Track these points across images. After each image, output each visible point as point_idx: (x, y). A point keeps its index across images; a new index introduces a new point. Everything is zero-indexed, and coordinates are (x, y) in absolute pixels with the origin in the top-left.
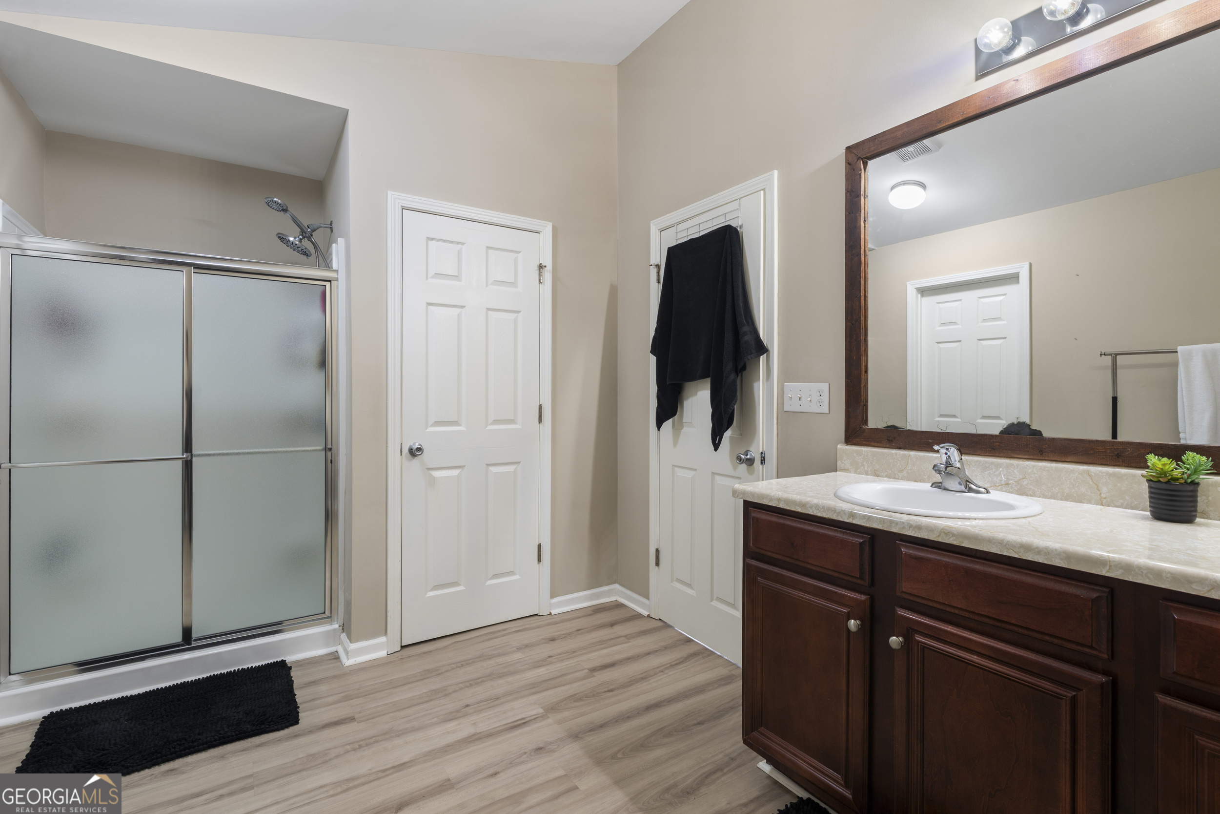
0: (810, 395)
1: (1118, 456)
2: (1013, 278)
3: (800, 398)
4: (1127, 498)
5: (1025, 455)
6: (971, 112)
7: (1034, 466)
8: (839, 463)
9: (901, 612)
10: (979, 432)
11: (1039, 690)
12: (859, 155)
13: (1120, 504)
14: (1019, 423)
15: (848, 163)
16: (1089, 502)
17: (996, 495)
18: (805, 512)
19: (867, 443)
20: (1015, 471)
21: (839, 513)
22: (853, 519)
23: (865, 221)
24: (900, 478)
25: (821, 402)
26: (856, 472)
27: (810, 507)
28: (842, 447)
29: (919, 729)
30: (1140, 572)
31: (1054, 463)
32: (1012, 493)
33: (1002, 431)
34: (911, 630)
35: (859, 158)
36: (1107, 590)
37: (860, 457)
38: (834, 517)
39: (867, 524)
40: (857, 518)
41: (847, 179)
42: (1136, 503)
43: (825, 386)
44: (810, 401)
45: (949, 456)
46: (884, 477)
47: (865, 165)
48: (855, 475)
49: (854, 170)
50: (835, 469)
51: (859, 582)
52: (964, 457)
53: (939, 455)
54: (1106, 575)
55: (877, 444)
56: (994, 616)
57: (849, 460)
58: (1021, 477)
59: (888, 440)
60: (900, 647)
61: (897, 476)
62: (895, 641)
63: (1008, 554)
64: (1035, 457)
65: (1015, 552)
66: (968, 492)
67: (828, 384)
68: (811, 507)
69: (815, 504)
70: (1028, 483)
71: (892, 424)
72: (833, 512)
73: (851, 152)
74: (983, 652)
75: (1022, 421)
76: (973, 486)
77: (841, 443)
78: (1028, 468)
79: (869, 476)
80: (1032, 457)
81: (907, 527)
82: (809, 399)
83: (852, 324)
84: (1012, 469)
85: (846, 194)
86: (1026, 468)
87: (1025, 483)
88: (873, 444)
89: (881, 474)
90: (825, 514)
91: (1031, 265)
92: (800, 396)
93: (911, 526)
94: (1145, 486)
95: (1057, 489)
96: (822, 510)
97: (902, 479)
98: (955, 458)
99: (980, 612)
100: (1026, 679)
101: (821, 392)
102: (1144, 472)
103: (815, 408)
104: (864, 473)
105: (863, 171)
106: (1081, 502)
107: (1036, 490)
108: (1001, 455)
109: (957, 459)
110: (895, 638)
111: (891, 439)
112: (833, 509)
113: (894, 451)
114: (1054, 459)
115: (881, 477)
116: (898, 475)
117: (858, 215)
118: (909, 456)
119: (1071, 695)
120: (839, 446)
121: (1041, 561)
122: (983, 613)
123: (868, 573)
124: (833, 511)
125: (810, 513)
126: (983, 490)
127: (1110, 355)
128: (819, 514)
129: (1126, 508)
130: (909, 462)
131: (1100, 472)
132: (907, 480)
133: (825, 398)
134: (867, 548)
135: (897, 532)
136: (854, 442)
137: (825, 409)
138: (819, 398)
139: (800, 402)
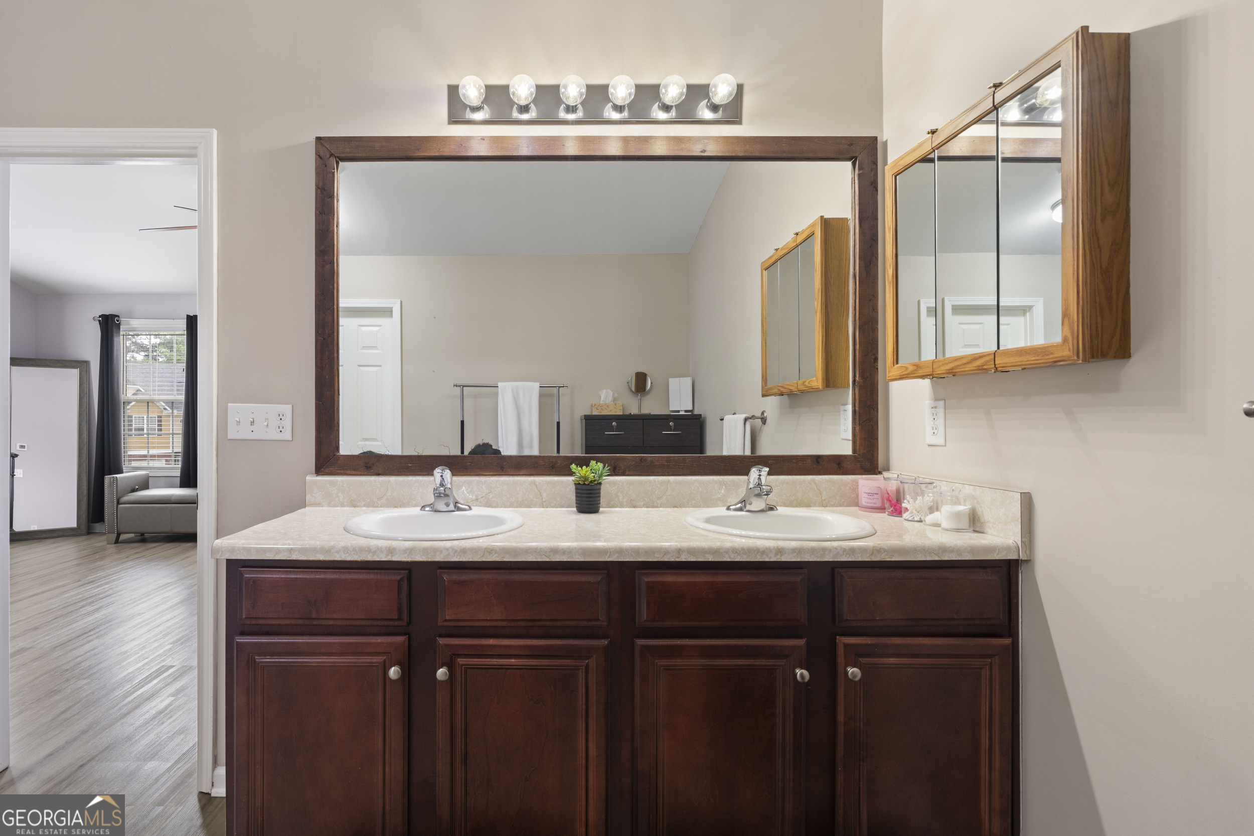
0: (267, 419)
1: (553, 467)
2: (387, 312)
3: (252, 423)
4: (558, 499)
5: (490, 472)
6: (447, 152)
7: (497, 481)
8: (308, 497)
9: (442, 641)
10: (452, 454)
11: (563, 669)
12: (333, 152)
13: (554, 505)
14: (484, 444)
15: (319, 156)
16: (535, 506)
17: (477, 511)
18: (330, 559)
19: (342, 472)
20: (483, 487)
21: (374, 553)
22: (392, 556)
23: (337, 226)
24: (379, 506)
25: (281, 428)
26: (329, 505)
27: (336, 552)
28: (312, 479)
29: (463, 751)
30: (627, 553)
31: (511, 476)
32: (481, 506)
33: (471, 451)
34: (454, 656)
35: (332, 155)
36: (606, 572)
37: (334, 488)
38: (369, 558)
39: (408, 558)
40: (396, 554)
41: (317, 174)
42: (563, 502)
43: (287, 409)
44: (267, 426)
45: (443, 479)
46: (362, 507)
47: (338, 164)
48: (329, 508)
49: (326, 166)
50: (304, 506)
51: (399, 623)
52: (455, 478)
53: (433, 478)
54: (608, 560)
55: (354, 472)
56: (529, 618)
57: (320, 493)
58: (488, 491)
59: (366, 467)
60: (447, 678)
61: (376, 505)
62: (441, 673)
63: (541, 560)
64: (498, 473)
65: (546, 556)
66: (457, 511)
67: (290, 406)
68: (338, 552)
69: (343, 547)
70: (493, 497)
71: (368, 450)
72: (367, 553)
73: (322, 145)
74: (521, 653)
75: (486, 441)
76: (460, 505)
77: (312, 473)
78: (493, 483)
79: (345, 508)
80: (495, 473)
81: (452, 553)
82: (266, 424)
83: (324, 339)
84: (481, 486)
85: (316, 190)
86: (491, 483)
87: (491, 497)
88: (349, 472)
89: (358, 504)
90: (357, 557)
91: (401, 302)
92: (252, 420)
93: (456, 551)
94: (573, 488)
95: (514, 498)
96: (353, 553)
97: (381, 507)
98: (447, 480)
99: (518, 618)
100: (554, 663)
101: (281, 415)
102: (571, 479)
103: (273, 435)
104: (340, 505)
105: (336, 170)
106: (530, 507)
107: (499, 501)
108: (472, 474)
109: (449, 480)
110: (441, 670)
111: (369, 465)
112: (367, 549)
113: (373, 478)
114: (512, 474)
115: (358, 507)
116: (377, 503)
117: (331, 218)
118: (390, 481)
119: (585, 664)
120: (308, 478)
121: (565, 560)
122: (520, 618)
123: (406, 611)
124: (366, 551)
125: (336, 559)
126: (467, 507)
127: (460, 386)
128: (349, 558)
129: (557, 508)
130: (389, 488)
131: (542, 481)
132: (387, 507)
133: (288, 423)
134: (405, 584)
135: (442, 560)
136: (327, 471)
137: (287, 435)
138: (279, 422)
139: (252, 428)
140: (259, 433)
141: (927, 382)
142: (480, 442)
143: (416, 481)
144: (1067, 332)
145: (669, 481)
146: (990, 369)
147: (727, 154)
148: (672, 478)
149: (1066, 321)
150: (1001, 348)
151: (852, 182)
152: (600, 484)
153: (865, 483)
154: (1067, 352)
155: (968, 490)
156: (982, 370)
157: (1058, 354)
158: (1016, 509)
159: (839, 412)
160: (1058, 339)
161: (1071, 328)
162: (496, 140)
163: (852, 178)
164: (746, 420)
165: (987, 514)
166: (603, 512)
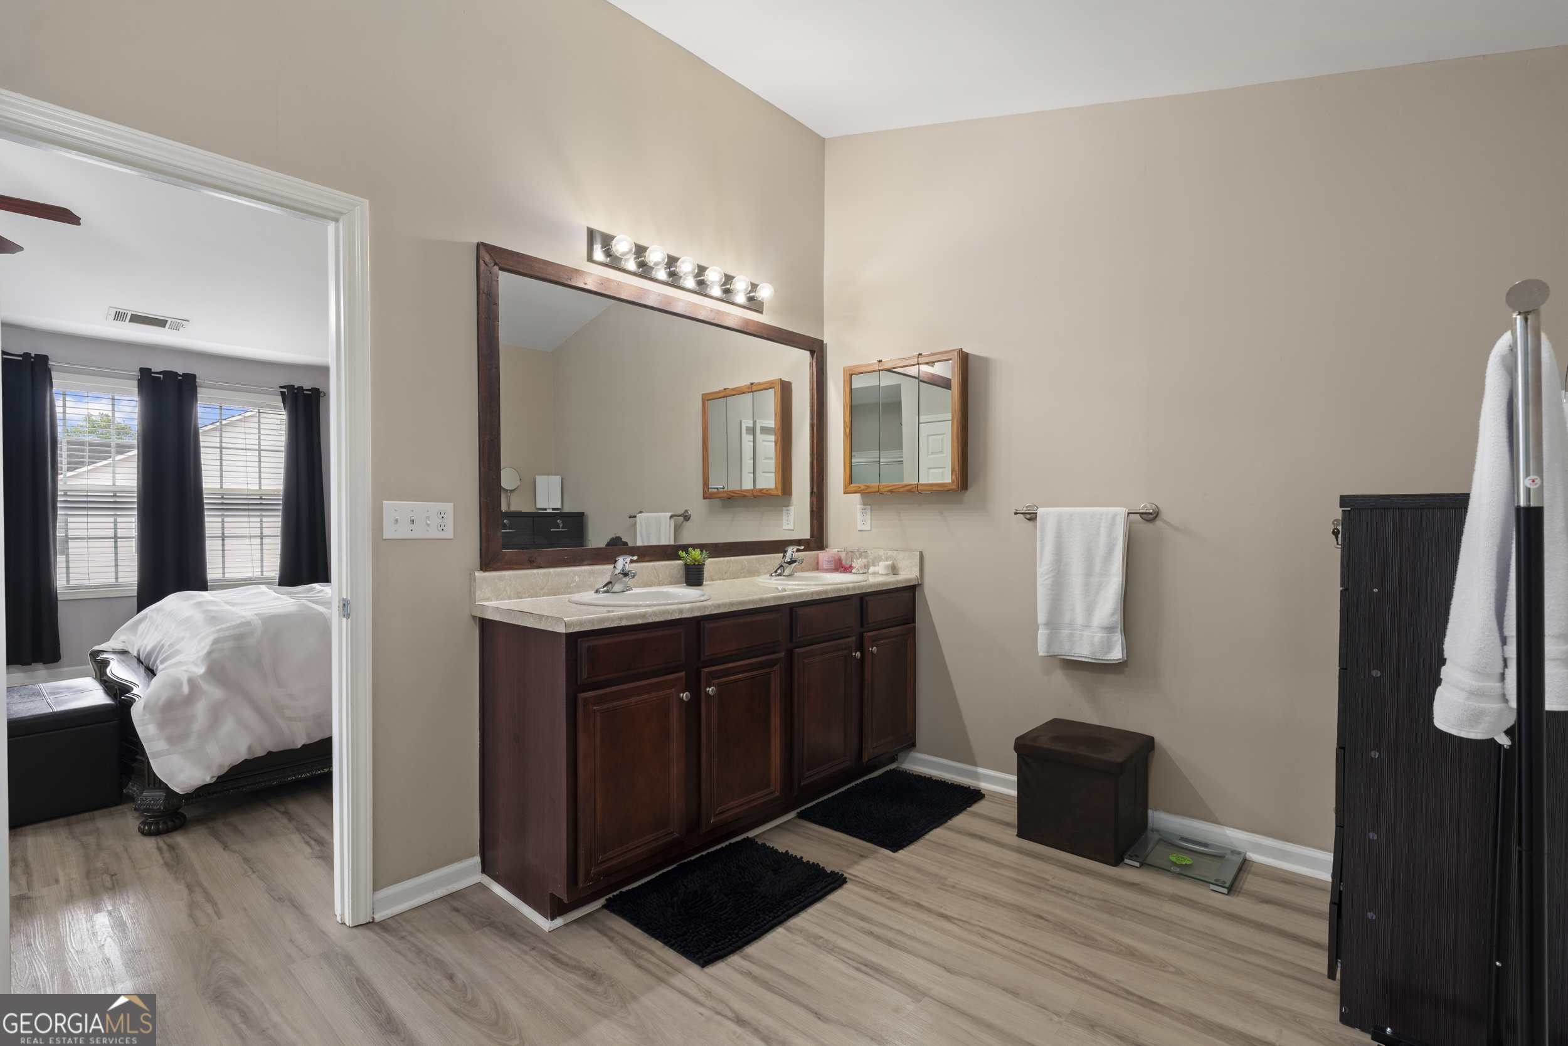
0: (427, 518)
1: (666, 554)
3: (412, 522)
4: (671, 578)
8: (478, 593)
9: (705, 670)
12: (494, 259)
13: (669, 583)
19: (506, 566)
21: (671, 614)
22: (682, 615)
25: (443, 526)
26: (496, 599)
27: (649, 616)
28: (478, 574)
30: (792, 597)
34: (716, 678)
37: (501, 582)
38: (669, 618)
39: (691, 615)
40: (684, 613)
42: (675, 580)
43: (449, 507)
44: (428, 524)
46: (525, 599)
51: (680, 663)
54: (786, 603)
55: (519, 566)
56: (748, 646)
57: (487, 587)
59: (530, 561)
62: (711, 690)
65: (759, 604)
67: (452, 504)
72: (667, 614)
74: (745, 669)
75: (618, 536)
77: (477, 570)
79: (513, 601)
81: (714, 609)
82: (426, 522)
88: (513, 566)
89: (522, 597)
90: (662, 618)
92: (411, 518)
94: (681, 568)
96: (659, 615)
100: (760, 672)
101: (443, 514)
102: (679, 562)
103: (434, 533)
104: (507, 599)
106: (651, 586)
110: (710, 688)
111: (532, 558)
113: (535, 571)
115: (522, 599)
116: (539, 595)
118: (550, 573)
119: (774, 669)
120: (474, 575)
121: (768, 605)
122: (744, 647)
125: (649, 622)
129: (671, 584)
130: (550, 579)
131: (660, 564)
133: (449, 521)
135: (710, 614)
136: (494, 567)
137: (449, 533)
138: (441, 521)
139: (412, 526)
140: (419, 533)
141: (858, 496)
142: (613, 536)
143: (571, 571)
144: (954, 477)
145: (731, 560)
146: (914, 492)
147: (742, 329)
148: (732, 558)
149: (954, 473)
150: (920, 482)
151: (810, 366)
152: (704, 564)
153: (823, 555)
154: (954, 487)
155: (890, 553)
156: (910, 491)
157: (950, 487)
158: (917, 560)
159: (782, 511)
160: (949, 481)
161: (956, 476)
162: (605, 281)
163: (810, 363)
164: (671, 517)
165: (901, 565)
166: (706, 585)
